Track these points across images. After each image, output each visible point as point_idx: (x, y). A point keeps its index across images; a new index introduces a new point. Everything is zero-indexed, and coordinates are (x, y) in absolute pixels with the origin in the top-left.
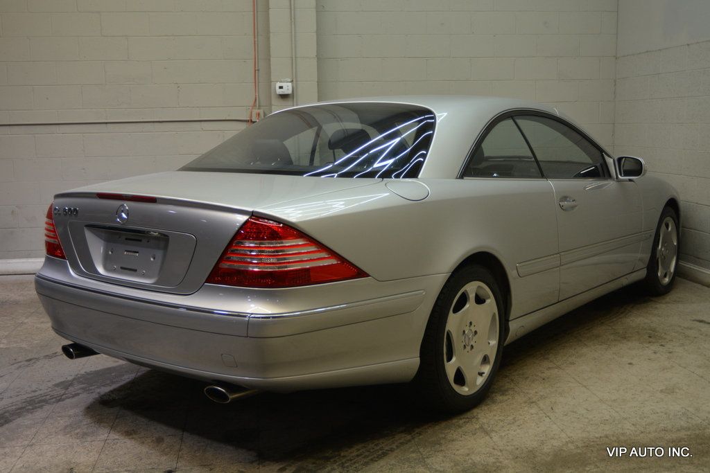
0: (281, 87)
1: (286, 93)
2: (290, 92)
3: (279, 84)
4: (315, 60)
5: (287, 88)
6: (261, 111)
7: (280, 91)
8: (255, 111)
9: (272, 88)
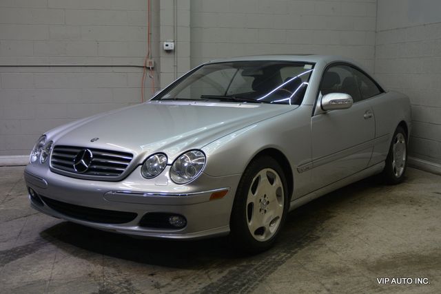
0: (167, 45)
1: (171, 49)
2: (173, 48)
3: (165, 43)
4: (189, 28)
5: (171, 46)
6: (153, 61)
7: (166, 48)
8: (149, 61)
9: (161, 46)
